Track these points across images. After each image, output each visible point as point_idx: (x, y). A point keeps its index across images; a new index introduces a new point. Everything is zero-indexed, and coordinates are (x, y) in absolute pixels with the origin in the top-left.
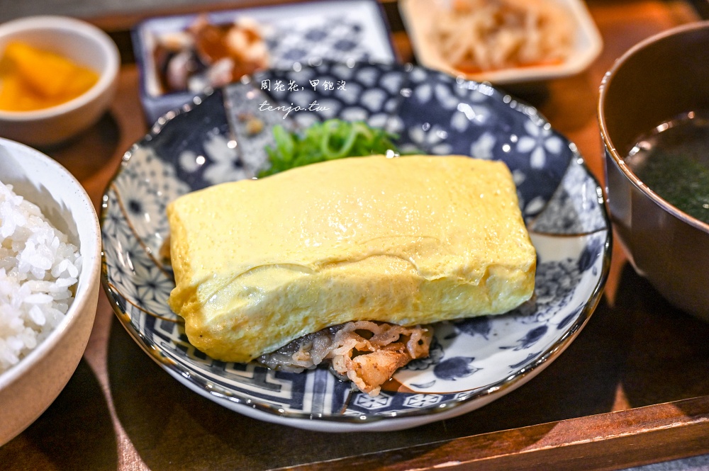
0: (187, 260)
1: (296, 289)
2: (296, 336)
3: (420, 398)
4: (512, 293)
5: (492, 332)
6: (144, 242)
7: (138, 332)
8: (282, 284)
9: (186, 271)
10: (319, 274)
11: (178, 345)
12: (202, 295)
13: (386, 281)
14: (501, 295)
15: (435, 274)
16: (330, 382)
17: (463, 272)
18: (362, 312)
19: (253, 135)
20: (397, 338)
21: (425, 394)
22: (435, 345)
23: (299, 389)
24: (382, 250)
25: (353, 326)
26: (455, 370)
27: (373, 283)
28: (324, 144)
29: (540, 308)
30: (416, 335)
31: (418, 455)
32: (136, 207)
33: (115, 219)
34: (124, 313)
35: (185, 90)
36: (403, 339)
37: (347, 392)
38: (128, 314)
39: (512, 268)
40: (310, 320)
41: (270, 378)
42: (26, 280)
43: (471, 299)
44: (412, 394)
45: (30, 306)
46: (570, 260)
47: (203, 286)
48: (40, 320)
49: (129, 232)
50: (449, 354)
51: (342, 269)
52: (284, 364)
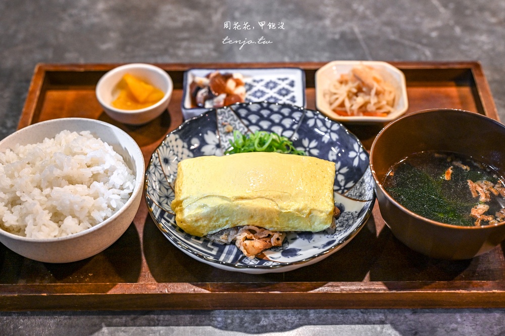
0: (181, 188)
1: (223, 208)
2: (223, 228)
3: (271, 263)
4: (321, 223)
5: (313, 240)
6: (167, 177)
7: (155, 216)
8: (218, 205)
9: (180, 193)
10: (234, 202)
11: (173, 225)
12: (184, 205)
13: (263, 210)
14: (316, 224)
15: (286, 210)
16: (235, 251)
17: (299, 211)
18: (251, 222)
19: (228, 133)
20: (267, 235)
21: (274, 262)
22: (286, 241)
23: (220, 252)
24: (264, 196)
25: (247, 228)
26: (290, 254)
27: (257, 210)
28: (256, 142)
29: (337, 232)
30: (276, 236)
31: (264, 287)
32: (166, 161)
33: (155, 166)
34: (151, 207)
35: (203, 107)
36: (269, 236)
37: (241, 256)
38: (153, 208)
39: (322, 212)
40: (229, 222)
41: (209, 245)
42: (112, 188)
43: (302, 223)
44: (269, 261)
45: (111, 199)
46: (356, 212)
47: (186, 201)
48: (114, 206)
49: (161, 172)
50: (291, 246)
51: (244, 202)
52: (217, 240)
